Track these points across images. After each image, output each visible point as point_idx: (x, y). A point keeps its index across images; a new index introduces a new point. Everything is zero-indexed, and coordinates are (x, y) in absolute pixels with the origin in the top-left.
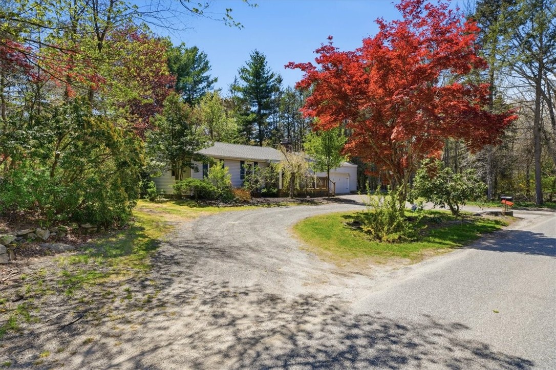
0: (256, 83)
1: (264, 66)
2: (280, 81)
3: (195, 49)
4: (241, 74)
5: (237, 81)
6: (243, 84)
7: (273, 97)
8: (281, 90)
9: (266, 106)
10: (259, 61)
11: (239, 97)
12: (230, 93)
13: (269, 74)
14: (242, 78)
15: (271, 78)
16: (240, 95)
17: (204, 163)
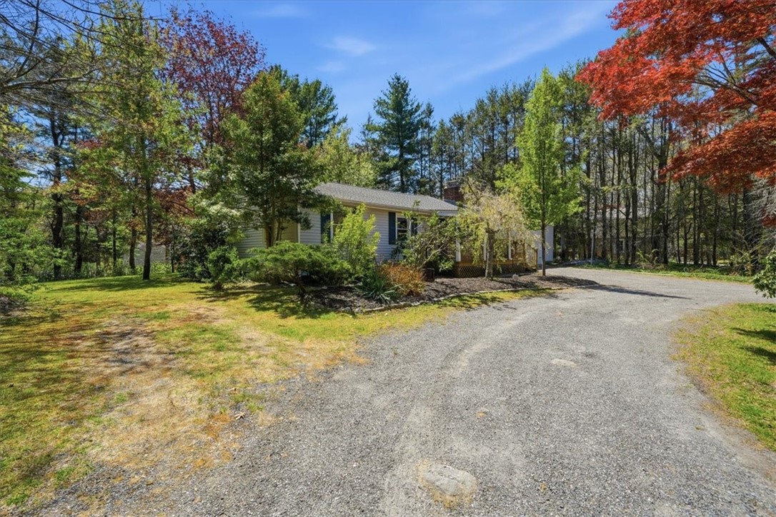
0: (397, 119)
1: (407, 95)
2: (430, 112)
3: (318, 83)
4: (377, 108)
5: (371, 119)
6: (380, 121)
7: (419, 137)
8: (431, 125)
9: (410, 150)
10: (400, 89)
11: (374, 139)
12: (363, 135)
13: (414, 106)
14: (378, 113)
15: (416, 111)
16: (376, 136)
17: (322, 212)
